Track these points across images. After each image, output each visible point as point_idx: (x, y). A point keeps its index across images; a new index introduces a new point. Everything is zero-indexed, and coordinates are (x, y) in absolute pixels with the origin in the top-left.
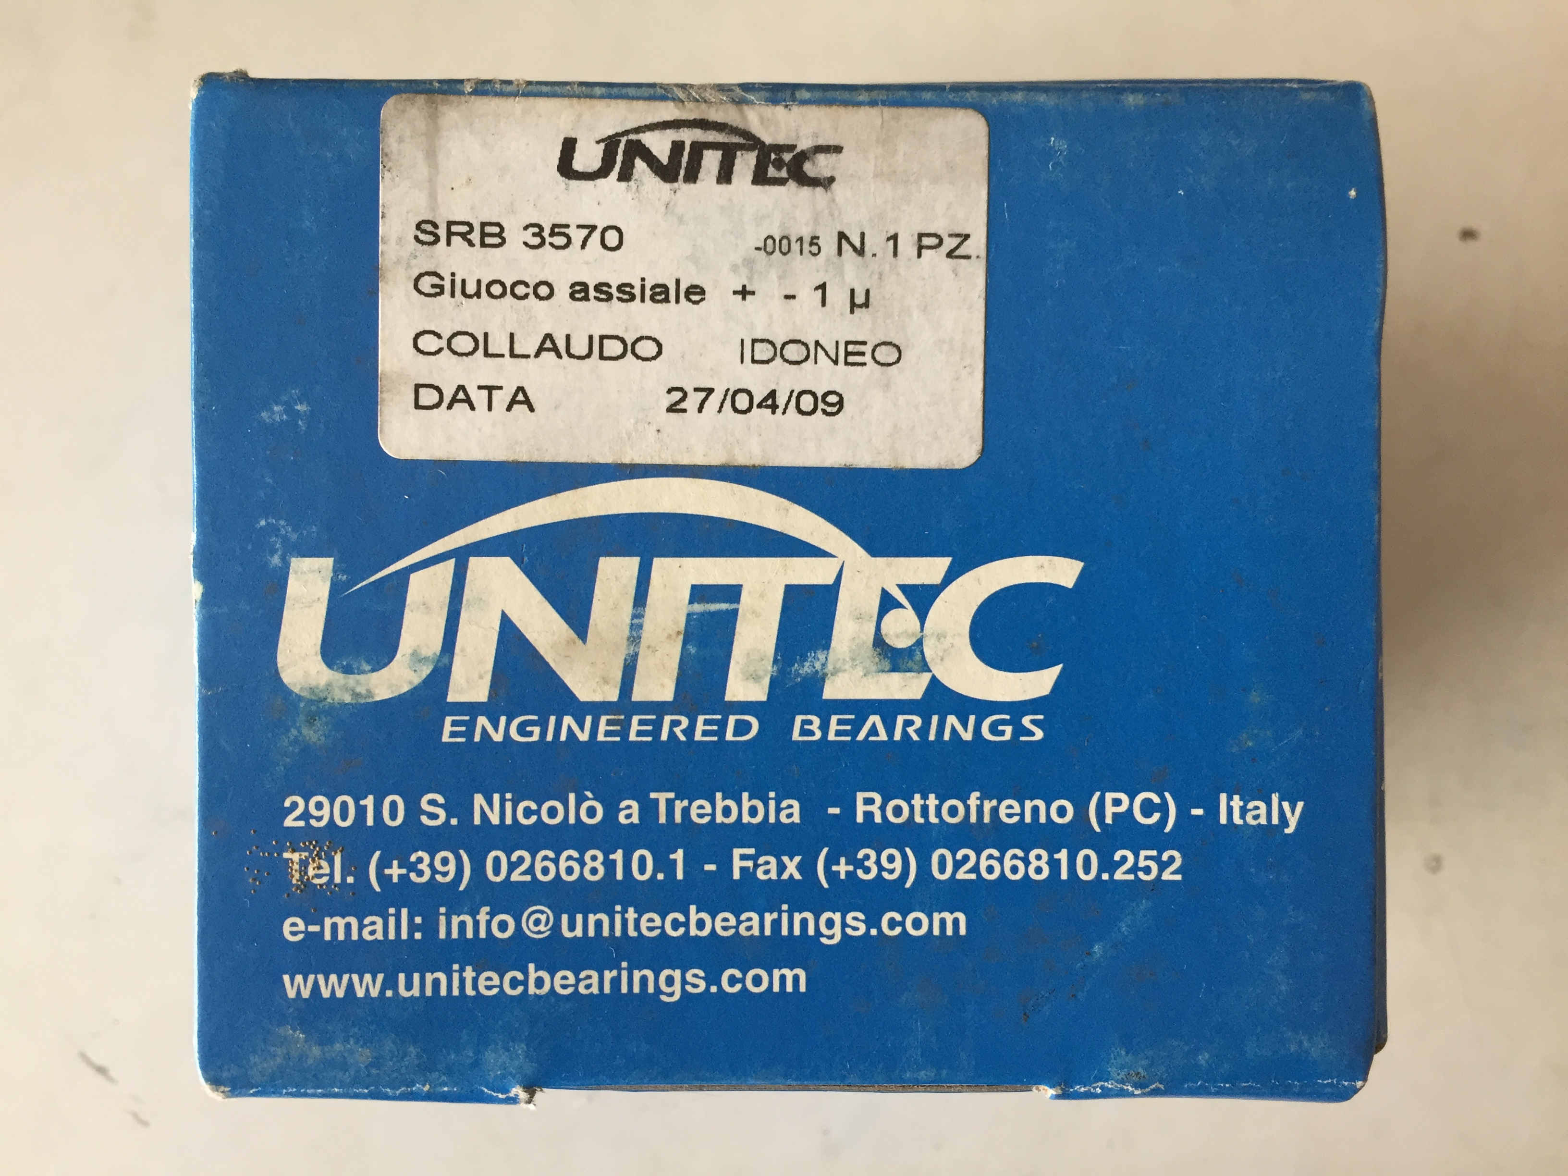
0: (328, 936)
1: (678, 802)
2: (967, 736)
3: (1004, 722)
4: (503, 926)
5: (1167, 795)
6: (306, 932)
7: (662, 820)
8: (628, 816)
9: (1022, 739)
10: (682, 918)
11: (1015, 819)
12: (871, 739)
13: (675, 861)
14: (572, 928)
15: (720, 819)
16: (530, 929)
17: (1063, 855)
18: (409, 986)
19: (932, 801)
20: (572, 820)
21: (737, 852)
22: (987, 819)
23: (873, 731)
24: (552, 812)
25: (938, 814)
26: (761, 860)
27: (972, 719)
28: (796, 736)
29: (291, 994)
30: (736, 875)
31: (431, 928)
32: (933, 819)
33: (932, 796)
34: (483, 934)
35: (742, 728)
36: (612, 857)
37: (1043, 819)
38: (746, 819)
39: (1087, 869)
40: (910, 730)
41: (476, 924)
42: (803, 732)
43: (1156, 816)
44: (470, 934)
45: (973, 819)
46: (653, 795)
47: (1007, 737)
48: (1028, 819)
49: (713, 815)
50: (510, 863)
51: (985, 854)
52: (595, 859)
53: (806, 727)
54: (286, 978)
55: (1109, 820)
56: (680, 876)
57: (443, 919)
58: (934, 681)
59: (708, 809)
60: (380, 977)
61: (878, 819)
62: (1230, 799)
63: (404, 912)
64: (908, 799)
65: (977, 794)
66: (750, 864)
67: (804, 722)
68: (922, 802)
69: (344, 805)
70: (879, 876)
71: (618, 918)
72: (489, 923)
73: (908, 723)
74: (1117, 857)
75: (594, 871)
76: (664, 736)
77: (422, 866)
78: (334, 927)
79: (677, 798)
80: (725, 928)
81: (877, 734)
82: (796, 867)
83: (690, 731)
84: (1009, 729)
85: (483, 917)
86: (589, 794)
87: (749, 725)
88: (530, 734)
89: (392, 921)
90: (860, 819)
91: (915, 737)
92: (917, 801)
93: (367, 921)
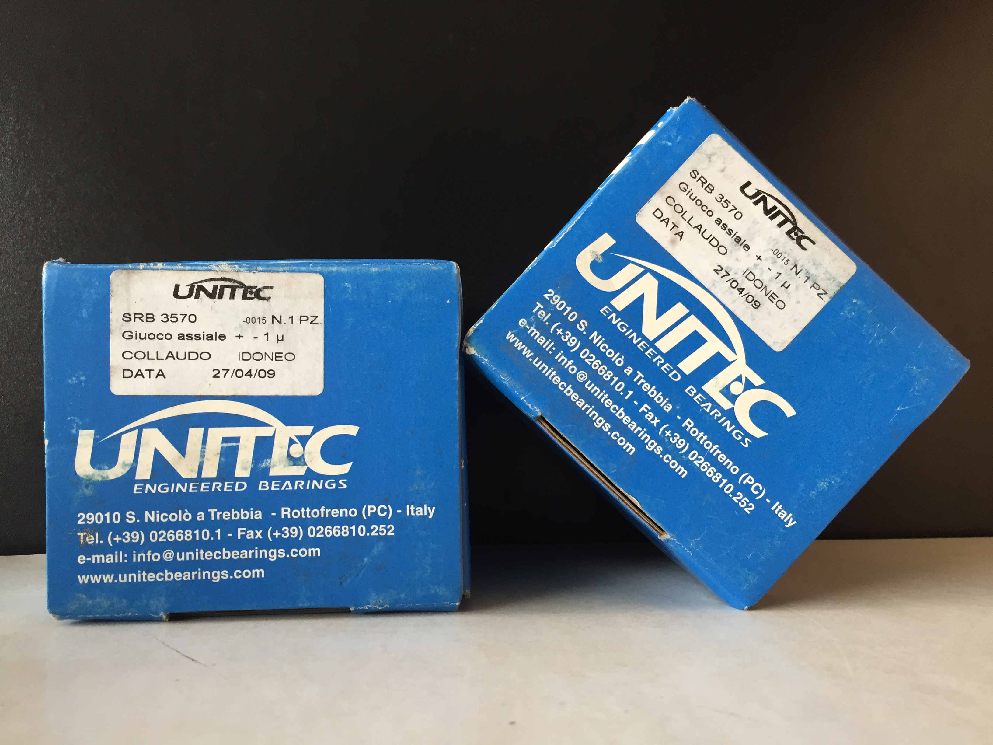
0: (94, 562)
1: (218, 513)
2: (320, 487)
3: (333, 482)
4: (156, 557)
5: (389, 506)
6: (86, 561)
7: (213, 519)
8: (200, 518)
9: (339, 488)
10: (220, 553)
11: (337, 515)
12: (287, 489)
13: (217, 533)
14: (181, 557)
15: (233, 518)
16: (165, 558)
17: (353, 528)
18: (123, 579)
19: (308, 510)
20: (180, 520)
21: (239, 529)
22: (327, 516)
23: (287, 486)
24: (173, 517)
25: (310, 514)
26: (248, 532)
27: (322, 481)
28: (260, 489)
29: (81, 582)
30: (239, 537)
31: (130, 558)
32: (308, 516)
33: (308, 508)
34: (149, 560)
35: (241, 486)
36: (195, 532)
37: (346, 515)
38: (243, 518)
39: (362, 532)
40: (300, 486)
41: (146, 557)
42: (263, 487)
43: (385, 513)
44: (144, 560)
45: (322, 516)
46: (209, 510)
47: (334, 487)
48: (341, 515)
49: (231, 517)
50: (158, 535)
51: (326, 528)
52: (189, 534)
53: (264, 485)
54: (79, 577)
55: (369, 515)
56: (219, 538)
57: (134, 555)
58: (308, 469)
59: (229, 515)
60: (113, 576)
61: (289, 517)
62: (410, 507)
63: (121, 553)
64: (300, 510)
65: (324, 507)
66: (244, 533)
67: (263, 484)
68: (305, 510)
69: (99, 517)
70: (290, 536)
71: (197, 553)
72: (151, 556)
73: (300, 483)
74: (372, 528)
75: (188, 537)
76: (213, 490)
77: (127, 537)
78: (96, 558)
79: (218, 511)
80: (235, 556)
81: (289, 488)
82: (261, 534)
83: (222, 488)
84: (334, 485)
85: (149, 554)
86: (186, 510)
87: (243, 485)
88: (165, 490)
89: (116, 556)
90: (283, 517)
91: (302, 488)
92: (303, 510)
93: (108, 556)
